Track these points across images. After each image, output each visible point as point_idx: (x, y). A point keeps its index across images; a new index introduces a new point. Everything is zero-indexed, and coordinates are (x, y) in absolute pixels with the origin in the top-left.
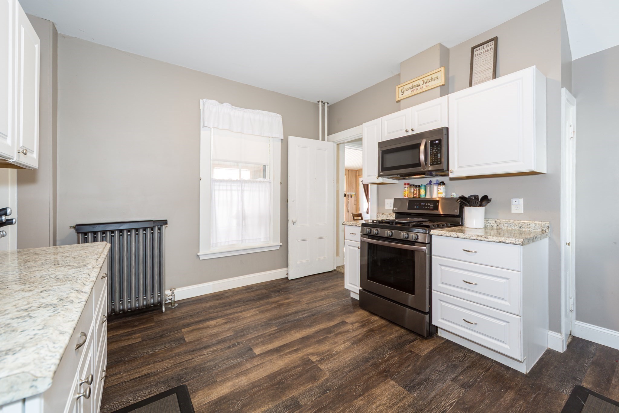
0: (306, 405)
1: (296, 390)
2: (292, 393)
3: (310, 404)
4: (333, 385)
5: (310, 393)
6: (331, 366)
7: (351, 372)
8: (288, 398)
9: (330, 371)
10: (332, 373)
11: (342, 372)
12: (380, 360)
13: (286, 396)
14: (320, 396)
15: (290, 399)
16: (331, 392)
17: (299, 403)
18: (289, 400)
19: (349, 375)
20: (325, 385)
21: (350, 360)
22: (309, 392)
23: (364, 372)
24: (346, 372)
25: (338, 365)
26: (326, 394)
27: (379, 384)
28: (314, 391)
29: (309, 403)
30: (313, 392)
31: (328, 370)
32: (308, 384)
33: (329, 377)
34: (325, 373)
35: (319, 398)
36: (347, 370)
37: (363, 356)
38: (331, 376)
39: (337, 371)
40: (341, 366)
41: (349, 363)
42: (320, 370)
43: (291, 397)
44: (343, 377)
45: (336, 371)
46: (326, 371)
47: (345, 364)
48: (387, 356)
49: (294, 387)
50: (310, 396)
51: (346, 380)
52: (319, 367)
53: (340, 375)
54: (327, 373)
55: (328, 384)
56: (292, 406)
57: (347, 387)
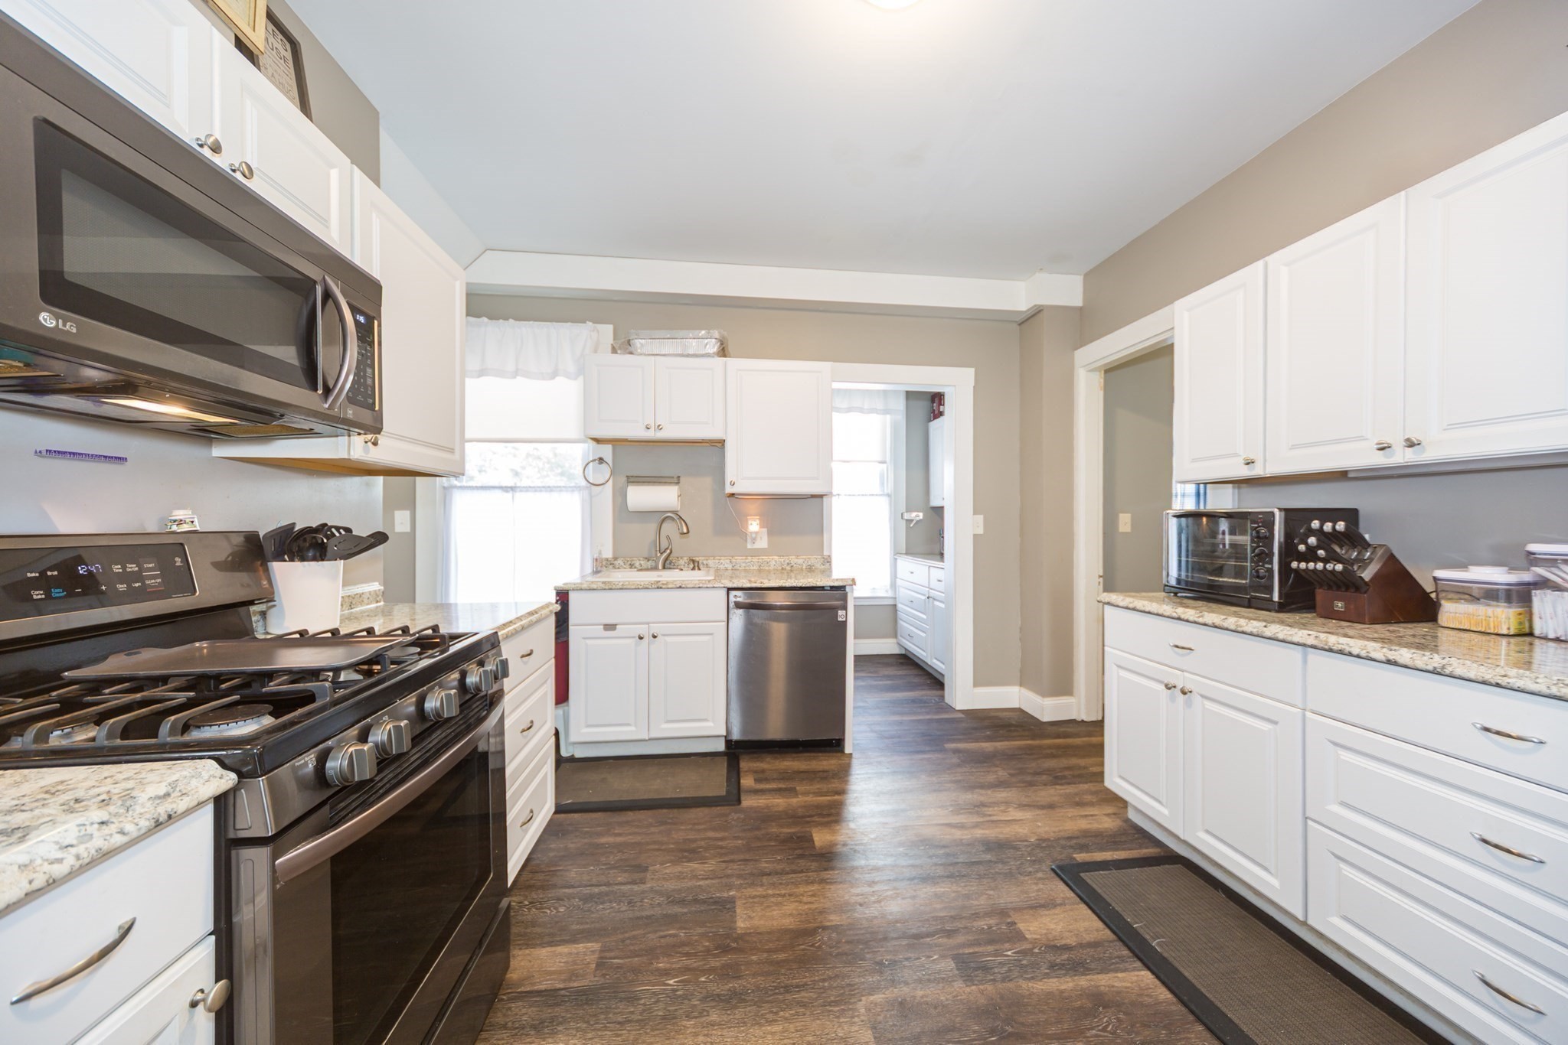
0: (943, 957)
1: (957, 996)
2: (970, 993)
3: (935, 955)
4: (867, 971)
5: (927, 977)
6: (839, 1026)
7: (801, 984)
8: (981, 987)
9: (850, 1012)
10: (848, 1002)
11: (824, 995)
12: (703, 979)
13: (985, 992)
14: (907, 959)
15: (976, 982)
16: (880, 958)
17: (957, 966)
18: (978, 981)
19: (813, 979)
20: (883, 980)
21: (771, 1022)
22: (929, 980)
23: (772, 968)
24: (813, 988)
25: (818, 1022)
26: (893, 958)
27: (769, 933)
28: (915, 977)
29: (935, 957)
30: (917, 975)
31: (853, 1017)
32: (925, 999)
33: (863, 996)
34: (868, 1010)
35: (910, 958)
36: (806, 995)
37: (725, 1018)
38: (859, 995)
39: (832, 1002)
40: (812, 1014)
41: (782, 1014)
42: (875, 1028)
43: (974, 985)
44: (830, 978)
45: (836, 1003)
46: (862, 1018)
47: (797, 1014)
48: (671, 982)
49: (962, 1007)
50: (928, 969)
51: (828, 970)
52: (875, 1038)
53: (835, 988)
54: (863, 1011)
55: (874, 979)
56: (972, 965)
57: (838, 954)
